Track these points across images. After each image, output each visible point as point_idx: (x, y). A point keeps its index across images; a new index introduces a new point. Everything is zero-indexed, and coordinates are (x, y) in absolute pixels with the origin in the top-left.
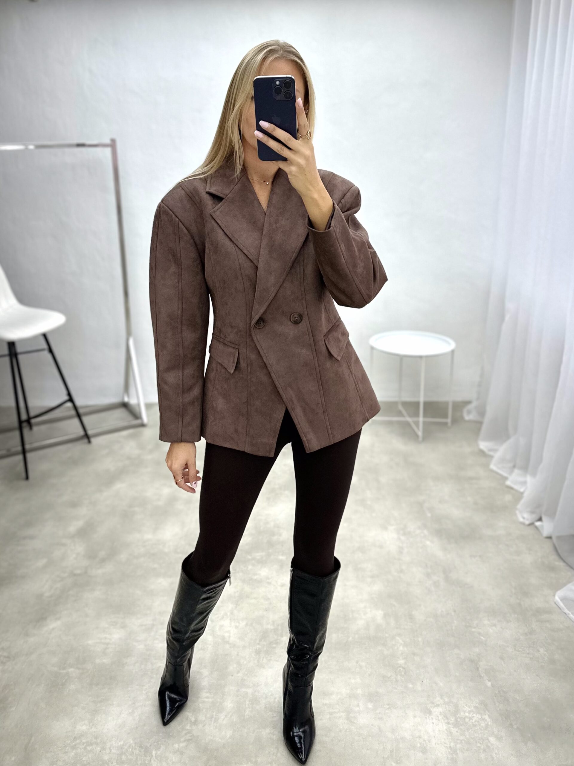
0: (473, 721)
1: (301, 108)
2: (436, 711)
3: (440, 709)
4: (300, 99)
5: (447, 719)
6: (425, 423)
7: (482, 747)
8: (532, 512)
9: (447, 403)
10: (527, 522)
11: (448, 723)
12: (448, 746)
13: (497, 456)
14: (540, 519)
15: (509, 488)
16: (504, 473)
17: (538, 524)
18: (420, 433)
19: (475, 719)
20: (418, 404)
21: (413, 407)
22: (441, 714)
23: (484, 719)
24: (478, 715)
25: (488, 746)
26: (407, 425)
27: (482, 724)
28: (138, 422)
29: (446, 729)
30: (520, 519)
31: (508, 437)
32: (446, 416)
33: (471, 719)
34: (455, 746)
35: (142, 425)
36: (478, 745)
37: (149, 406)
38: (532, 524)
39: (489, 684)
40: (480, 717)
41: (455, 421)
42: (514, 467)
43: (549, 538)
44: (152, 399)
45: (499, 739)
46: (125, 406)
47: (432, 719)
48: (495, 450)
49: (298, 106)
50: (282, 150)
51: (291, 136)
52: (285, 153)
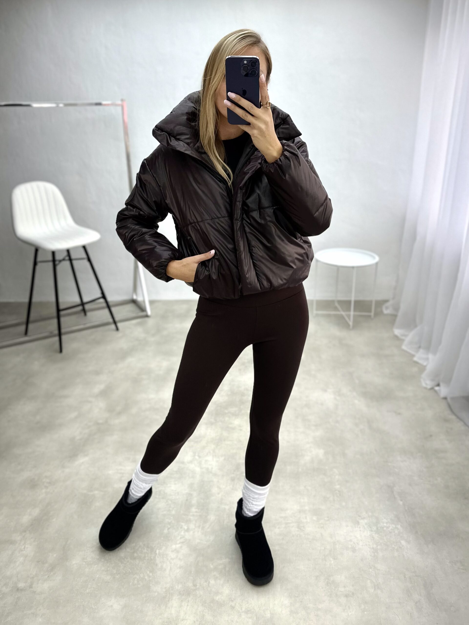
1: (263, 83)
2: (363, 522)
3: (366, 521)
4: (263, 75)
5: (371, 528)
6: (354, 316)
7: (396, 548)
8: (433, 380)
9: (371, 302)
10: (429, 387)
11: (372, 531)
12: (372, 547)
13: (407, 339)
14: (438, 385)
15: (416, 363)
16: (412, 352)
17: (437, 388)
18: (351, 323)
19: (391, 528)
20: (349, 302)
21: (346, 304)
22: (366, 524)
23: (397, 529)
24: (393, 525)
25: (400, 547)
26: (342, 317)
27: (396, 532)
28: (143, 314)
29: (370, 535)
30: (424, 385)
31: (416, 326)
32: (370, 311)
33: (388, 528)
34: (377, 547)
35: (147, 316)
36: (393, 546)
37: (152, 302)
38: (432, 389)
39: (401, 503)
40: (394, 526)
41: (376, 314)
42: (420, 347)
43: (445, 398)
44: (154, 298)
45: (408, 542)
46: (134, 302)
47: (360, 528)
48: (406, 336)
49: (261, 81)
50: (246, 117)
51: (253, 105)
52: (249, 119)
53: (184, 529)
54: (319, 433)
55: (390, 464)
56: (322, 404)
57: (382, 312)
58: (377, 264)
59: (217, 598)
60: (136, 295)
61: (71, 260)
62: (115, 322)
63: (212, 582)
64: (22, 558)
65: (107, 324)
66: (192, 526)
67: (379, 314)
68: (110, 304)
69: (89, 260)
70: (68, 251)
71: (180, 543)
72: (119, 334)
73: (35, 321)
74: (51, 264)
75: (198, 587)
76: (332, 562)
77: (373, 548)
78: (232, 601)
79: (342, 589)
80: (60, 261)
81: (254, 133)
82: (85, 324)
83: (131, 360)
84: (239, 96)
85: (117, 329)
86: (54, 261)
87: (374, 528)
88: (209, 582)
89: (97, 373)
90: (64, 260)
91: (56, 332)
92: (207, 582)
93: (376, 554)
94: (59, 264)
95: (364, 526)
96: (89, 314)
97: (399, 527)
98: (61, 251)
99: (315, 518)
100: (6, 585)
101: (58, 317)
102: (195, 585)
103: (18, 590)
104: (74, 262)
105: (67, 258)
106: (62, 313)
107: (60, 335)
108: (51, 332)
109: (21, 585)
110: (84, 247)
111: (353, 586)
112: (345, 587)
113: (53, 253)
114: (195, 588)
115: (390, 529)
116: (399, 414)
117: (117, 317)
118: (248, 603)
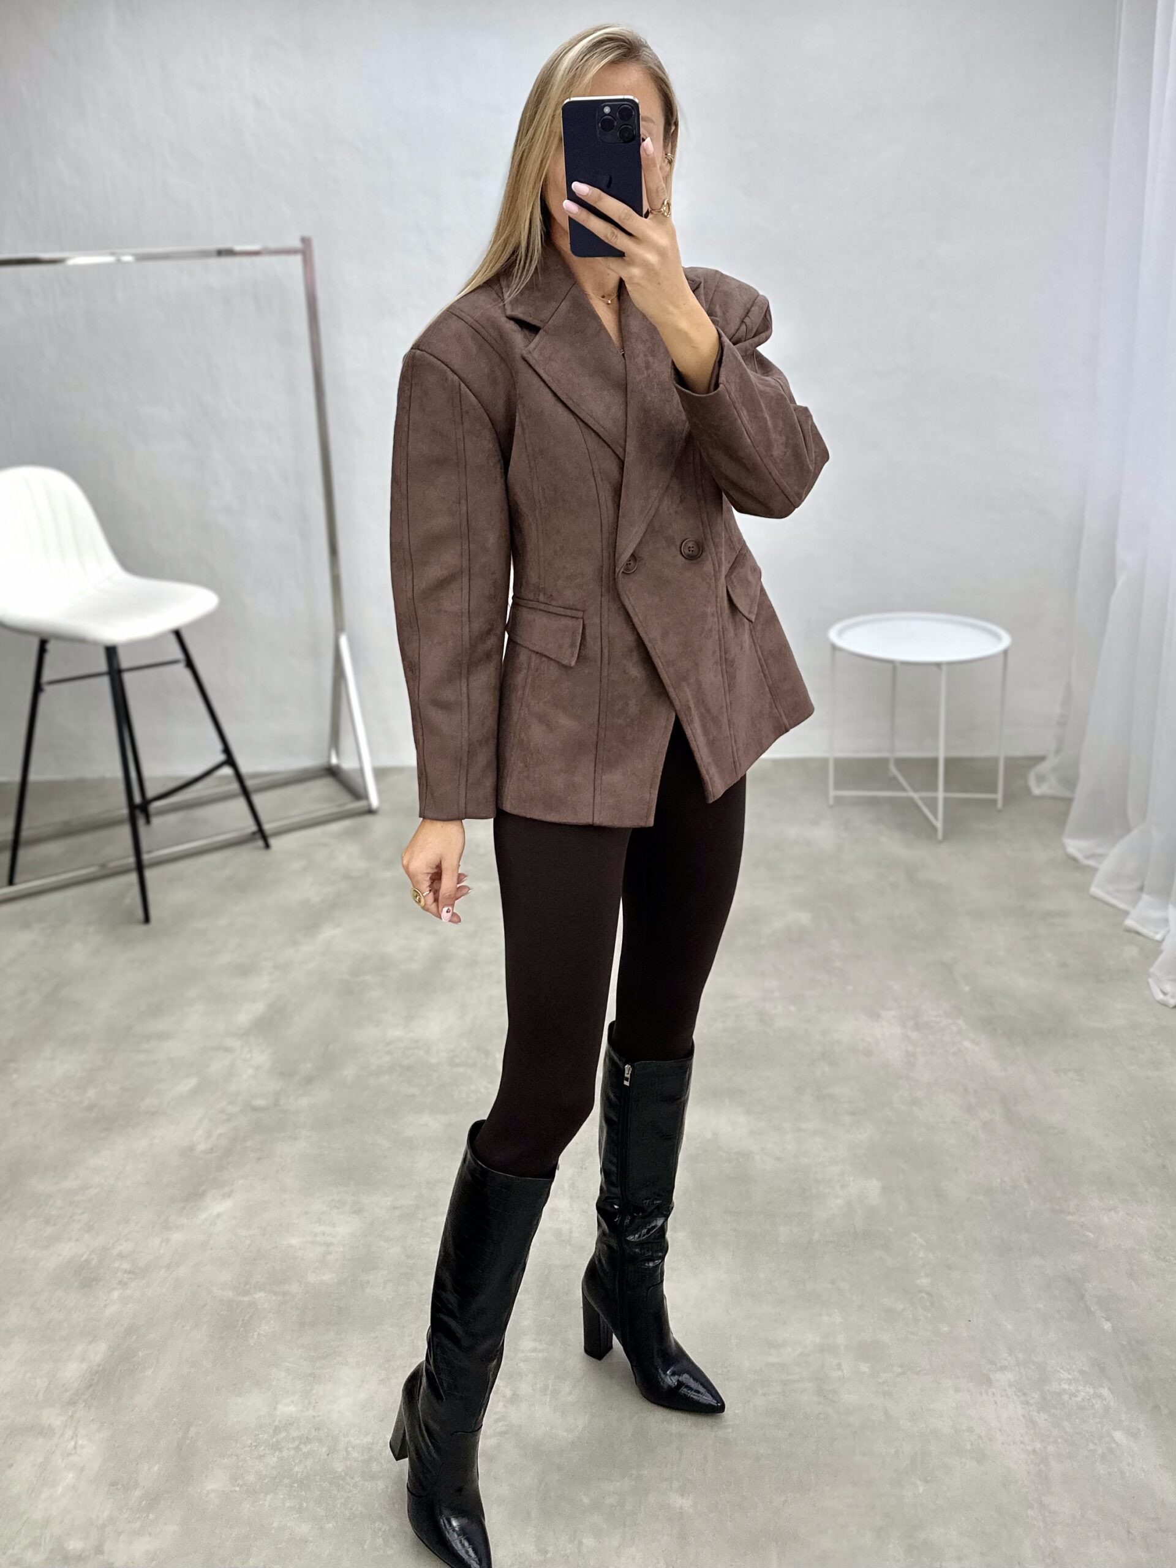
0: (1079, 1399)
1: (650, 157)
2: (1003, 1378)
3: (1010, 1376)
4: (649, 140)
5: (1025, 1394)
6: (947, 802)
7: (1099, 1452)
11: (1027, 1403)
12: (1030, 1448)
13: (1105, 868)
16: (1120, 903)
18: (939, 824)
19: (1083, 1394)
21: (921, 769)
22: (1010, 1384)
23: (1099, 1396)
24: (1088, 1388)
25: (1110, 1449)
26: (911, 806)
27: (1096, 1406)
28: (359, 805)
29: (1023, 1415)
31: (1126, 829)
33: (1073, 1394)
34: (1045, 1447)
35: (370, 811)
36: (1092, 1446)
37: (380, 774)
39: (1107, 1326)
40: (1092, 1391)
41: (1011, 797)
42: (1141, 889)
44: (386, 761)
45: (1134, 1434)
46: (333, 772)
47: (994, 1395)
48: (1100, 857)
49: (645, 153)
52: (621, 242)
54: (865, 1134)
55: (1071, 1218)
56: (868, 1053)
58: (1005, 653)
60: (339, 754)
64: (71, 1475)
67: (1018, 795)
72: (297, 863)
76: (921, 1489)
77: (1034, 1451)
81: (630, 274)
83: (332, 934)
84: (597, 191)
87: (1035, 1396)
89: (245, 970)
93: (1042, 1466)
95: (1005, 1391)
97: (1105, 1391)
99: (864, 1368)
103: (66, 1558)
107: (140, 867)
108: (117, 862)
109: (74, 1545)
110: (177, 633)
113: (111, 651)
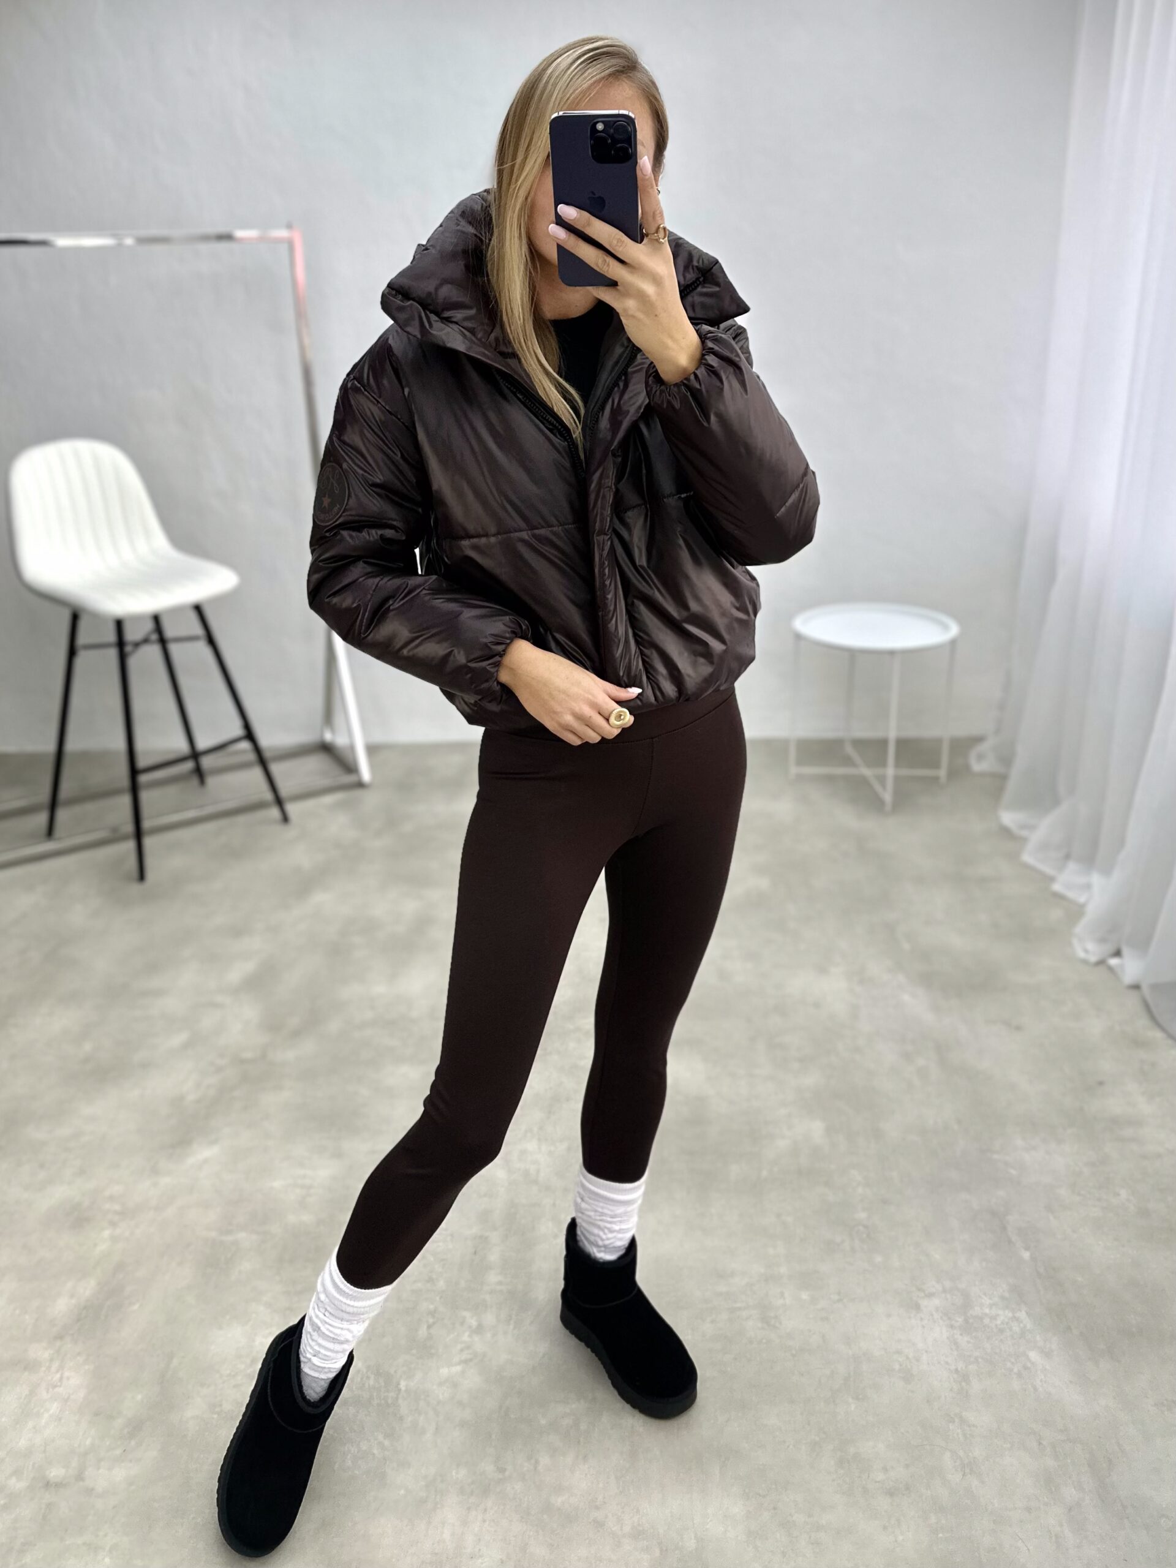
1: (647, 177)
2: (930, 1304)
3: (937, 1302)
4: (646, 158)
5: (950, 1319)
6: (897, 778)
7: (1015, 1370)
8: (1102, 940)
9: (938, 741)
10: (1093, 959)
11: (952, 1327)
12: (953, 1367)
13: (1035, 838)
14: (1118, 953)
15: (1058, 896)
16: (1048, 870)
17: (1114, 962)
18: (888, 797)
19: (1002, 1318)
20: (883, 743)
21: (874, 749)
22: (937, 1309)
23: (1017, 1319)
24: (1007, 1312)
25: (1026, 1368)
26: (863, 781)
27: (1014, 1328)
28: (350, 779)
29: (948, 1338)
30: (1081, 954)
31: (1056, 802)
32: (936, 765)
33: (994, 1318)
34: (966, 1367)
35: (360, 785)
36: (1009, 1365)
37: (372, 750)
38: (1101, 962)
39: (1026, 1255)
40: (1010, 1315)
41: (953, 774)
42: (1068, 857)
43: (1136, 987)
44: (379, 737)
45: (1047, 1354)
46: (326, 748)
47: (922, 1319)
48: (1032, 828)
49: (642, 172)
50: (606, 265)
51: (623, 235)
52: (613, 270)
53: (470, 1327)
54: (811, 1079)
55: (996, 1156)
56: (817, 1005)
57: (967, 768)
58: (953, 643)
59: (560, 1500)
60: (333, 731)
61: (163, 641)
62: (279, 802)
63: (545, 1460)
64: (55, 1405)
65: (259, 806)
66: (489, 1318)
67: (959, 772)
68: (267, 754)
69: (211, 641)
70: (156, 619)
71: (461, 1362)
72: (290, 832)
73: (73, 801)
74: (113, 654)
75: (507, 1473)
76: (853, 1407)
77: (957, 1371)
78: (597, 1508)
79: (881, 1476)
80: (137, 645)
81: (625, 306)
82: (201, 806)
83: (322, 898)
84: (586, 214)
85: (285, 819)
86: (121, 643)
87: (960, 1320)
88: (537, 1462)
89: (238, 932)
90: (146, 641)
91: (129, 828)
92: (533, 1461)
93: (964, 1384)
94: (133, 652)
95: (932, 1315)
96: (211, 781)
97: (1022, 1315)
98: (137, 618)
99: (805, 1296)
100: (17, 1473)
101: (134, 789)
102: (502, 1470)
103: (47, 1485)
104: (174, 649)
105: (155, 637)
106: (143, 779)
107: (139, 834)
108: (115, 830)
109: (56, 1473)
110: (198, 609)
111: (907, 1466)
112: (885, 1470)
113: (119, 624)
114: (501, 1476)
115: (999, 1322)
116: (1018, 1028)
117: (284, 790)
118: (638, 1511)
